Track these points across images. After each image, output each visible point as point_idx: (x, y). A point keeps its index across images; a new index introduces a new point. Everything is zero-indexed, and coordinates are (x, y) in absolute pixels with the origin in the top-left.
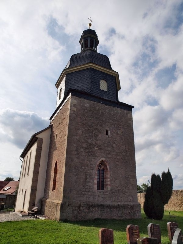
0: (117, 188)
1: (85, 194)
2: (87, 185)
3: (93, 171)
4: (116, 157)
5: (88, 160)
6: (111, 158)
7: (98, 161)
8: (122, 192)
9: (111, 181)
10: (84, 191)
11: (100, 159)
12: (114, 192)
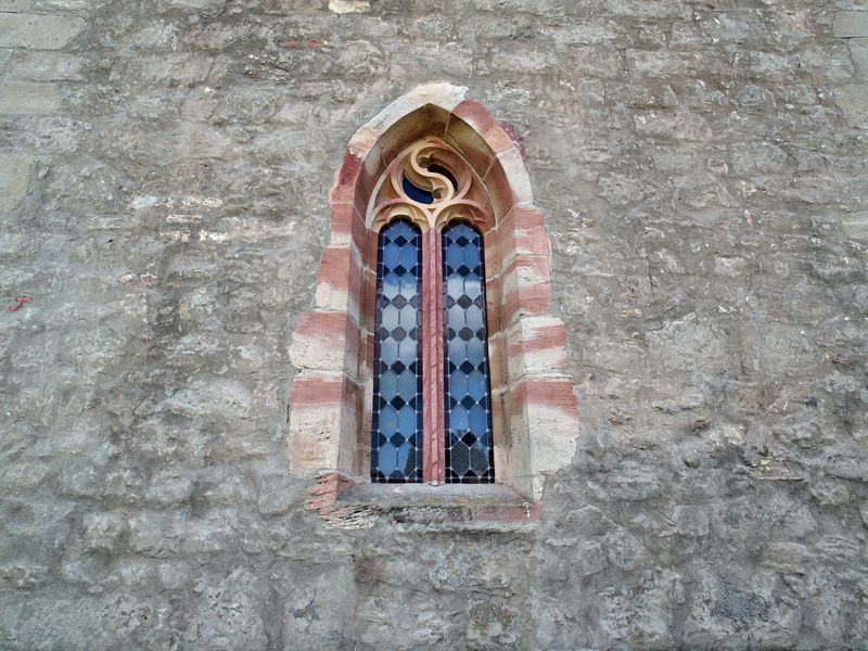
0: (700, 428)
1: (124, 535)
2: (174, 417)
3: (289, 227)
4: (626, 64)
5: (220, 124)
6: (548, 76)
7: (364, 116)
8: (796, 489)
9: (574, 333)
10: (106, 503)
11: (395, 94)
12: (650, 502)
